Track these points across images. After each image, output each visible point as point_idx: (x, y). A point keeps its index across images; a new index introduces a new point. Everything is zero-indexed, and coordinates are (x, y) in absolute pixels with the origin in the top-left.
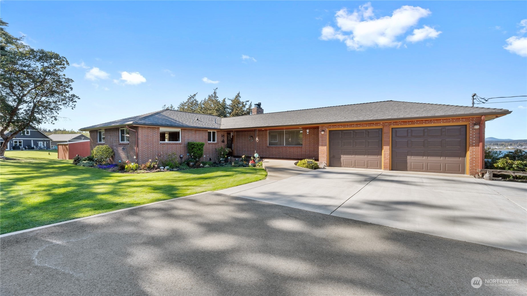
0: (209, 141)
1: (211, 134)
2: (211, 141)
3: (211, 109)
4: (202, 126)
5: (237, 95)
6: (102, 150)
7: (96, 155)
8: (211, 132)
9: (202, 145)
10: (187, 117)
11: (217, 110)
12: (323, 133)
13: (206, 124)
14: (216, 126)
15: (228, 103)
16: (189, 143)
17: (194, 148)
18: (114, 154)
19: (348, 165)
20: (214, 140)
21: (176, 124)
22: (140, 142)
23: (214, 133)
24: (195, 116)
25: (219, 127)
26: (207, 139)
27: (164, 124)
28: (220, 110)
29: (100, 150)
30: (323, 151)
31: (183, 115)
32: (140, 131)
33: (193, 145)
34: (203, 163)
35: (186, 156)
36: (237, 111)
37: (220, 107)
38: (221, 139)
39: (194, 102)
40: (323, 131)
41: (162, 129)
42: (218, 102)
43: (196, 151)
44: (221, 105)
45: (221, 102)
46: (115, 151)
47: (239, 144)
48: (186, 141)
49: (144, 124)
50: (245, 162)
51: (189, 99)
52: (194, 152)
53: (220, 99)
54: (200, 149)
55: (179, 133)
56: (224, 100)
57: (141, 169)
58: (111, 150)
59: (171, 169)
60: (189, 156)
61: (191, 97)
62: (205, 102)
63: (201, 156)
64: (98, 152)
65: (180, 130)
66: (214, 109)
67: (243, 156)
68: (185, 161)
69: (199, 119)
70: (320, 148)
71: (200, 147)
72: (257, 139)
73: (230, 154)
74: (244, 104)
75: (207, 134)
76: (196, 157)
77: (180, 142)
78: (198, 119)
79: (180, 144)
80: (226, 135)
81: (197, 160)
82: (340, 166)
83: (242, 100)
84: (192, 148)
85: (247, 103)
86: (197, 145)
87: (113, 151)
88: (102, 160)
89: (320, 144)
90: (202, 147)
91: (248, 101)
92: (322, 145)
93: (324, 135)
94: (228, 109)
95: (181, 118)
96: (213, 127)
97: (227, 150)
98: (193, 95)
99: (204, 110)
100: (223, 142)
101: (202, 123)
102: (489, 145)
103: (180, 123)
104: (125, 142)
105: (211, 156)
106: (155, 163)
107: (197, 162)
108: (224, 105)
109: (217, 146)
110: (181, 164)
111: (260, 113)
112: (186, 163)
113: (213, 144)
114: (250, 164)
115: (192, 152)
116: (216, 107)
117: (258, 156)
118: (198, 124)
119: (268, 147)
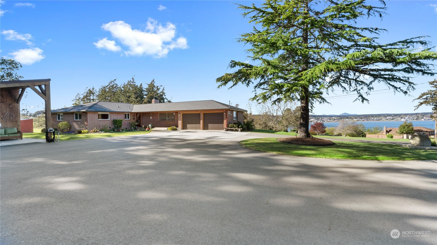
0: (125, 118)
1: (126, 115)
2: (126, 119)
3: (129, 92)
4: (121, 111)
5: (152, 81)
6: (65, 124)
7: (61, 127)
8: (126, 114)
9: (122, 121)
10: (112, 105)
11: (134, 93)
12: (179, 115)
13: (124, 109)
14: (130, 111)
15: (145, 87)
16: (114, 120)
17: (117, 122)
18: (71, 126)
19: (190, 129)
20: (128, 118)
21: (107, 111)
22: (88, 120)
23: (128, 114)
24: (117, 104)
25: (131, 111)
26: (124, 118)
27: (100, 111)
28: (137, 93)
29: (64, 124)
30: (180, 123)
31: (110, 104)
32: (88, 114)
33: (116, 121)
34: (122, 130)
35: (113, 127)
36: (151, 95)
37: (137, 90)
38: (132, 118)
39: (115, 85)
40: (180, 114)
41: (99, 113)
42: (135, 87)
43: (118, 124)
44: (138, 89)
45: (139, 86)
46: (71, 124)
47: (143, 120)
48: (112, 119)
49: (91, 111)
50: (144, 129)
51: (110, 83)
52: (117, 125)
53: (138, 84)
54: (120, 123)
55: (108, 114)
56: (141, 85)
57: (90, 132)
58: (69, 124)
59: (106, 132)
60: (114, 126)
61: (111, 81)
62: (125, 86)
63: (121, 126)
64: (62, 125)
65: (109, 113)
66: (133, 92)
67: (143, 126)
68: (112, 129)
69: (120, 107)
70: (179, 121)
71: (120, 122)
72: (151, 117)
73: (138, 126)
74: (158, 88)
75: (124, 115)
76: (118, 127)
77: (109, 119)
78: (118, 107)
79: (109, 120)
80: (135, 115)
81: (119, 128)
82: (187, 129)
83: (156, 85)
84: (116, 123)
85: (161, 87)
86: (119, 121)
87: (70, 125)
88: (65, 129)
89: (179, 120)
90: (121, 122)
91: (162, 86)
92: (180, 120)
93: (180, 116)
94: (145, 92)
95: (109, 107)
96: (128, 111)
97: (137, 124)
98: (114, 80)
99: (123, 93)
100: (134, 119)
101: (121, 109)
102: (343, 118)
103: (109, 110)
104: (78, 120)
105: (127, 127)
106: (97, 130)
107: (118, 129)
108: (141, 89)
109: (130, 121)
110: (110, 130)
111: (156, 102)
112: (113, 130)
113: (128, 120)
114: (146, 130)
115: (116, 124)
116: (134, 91)
117: (151, 126)
118: (119, 110)
119: (159, 121)
